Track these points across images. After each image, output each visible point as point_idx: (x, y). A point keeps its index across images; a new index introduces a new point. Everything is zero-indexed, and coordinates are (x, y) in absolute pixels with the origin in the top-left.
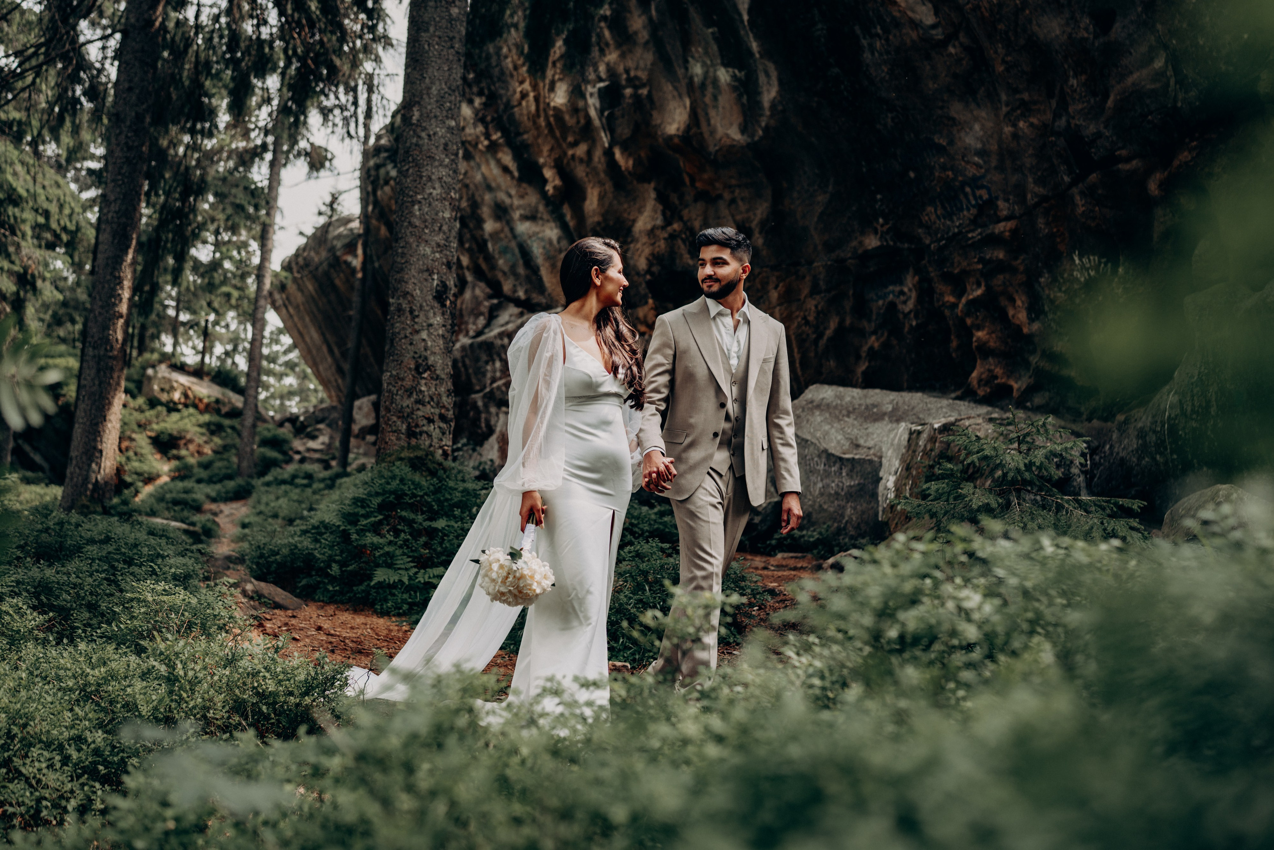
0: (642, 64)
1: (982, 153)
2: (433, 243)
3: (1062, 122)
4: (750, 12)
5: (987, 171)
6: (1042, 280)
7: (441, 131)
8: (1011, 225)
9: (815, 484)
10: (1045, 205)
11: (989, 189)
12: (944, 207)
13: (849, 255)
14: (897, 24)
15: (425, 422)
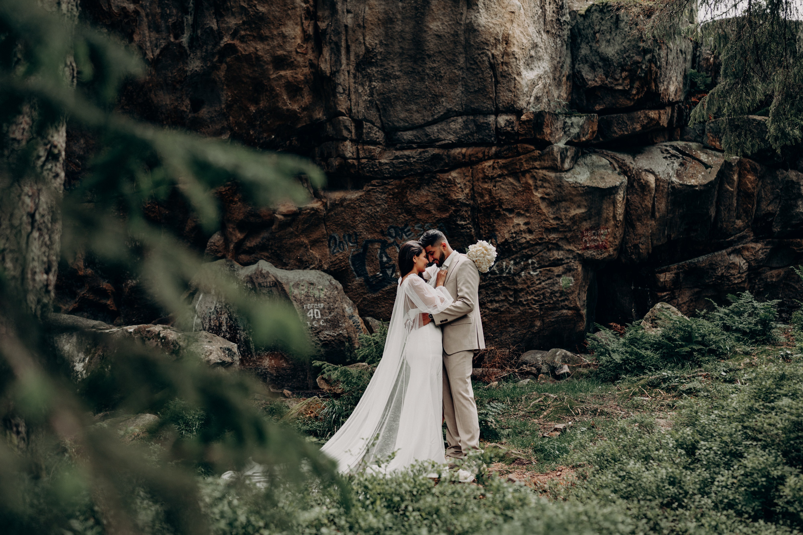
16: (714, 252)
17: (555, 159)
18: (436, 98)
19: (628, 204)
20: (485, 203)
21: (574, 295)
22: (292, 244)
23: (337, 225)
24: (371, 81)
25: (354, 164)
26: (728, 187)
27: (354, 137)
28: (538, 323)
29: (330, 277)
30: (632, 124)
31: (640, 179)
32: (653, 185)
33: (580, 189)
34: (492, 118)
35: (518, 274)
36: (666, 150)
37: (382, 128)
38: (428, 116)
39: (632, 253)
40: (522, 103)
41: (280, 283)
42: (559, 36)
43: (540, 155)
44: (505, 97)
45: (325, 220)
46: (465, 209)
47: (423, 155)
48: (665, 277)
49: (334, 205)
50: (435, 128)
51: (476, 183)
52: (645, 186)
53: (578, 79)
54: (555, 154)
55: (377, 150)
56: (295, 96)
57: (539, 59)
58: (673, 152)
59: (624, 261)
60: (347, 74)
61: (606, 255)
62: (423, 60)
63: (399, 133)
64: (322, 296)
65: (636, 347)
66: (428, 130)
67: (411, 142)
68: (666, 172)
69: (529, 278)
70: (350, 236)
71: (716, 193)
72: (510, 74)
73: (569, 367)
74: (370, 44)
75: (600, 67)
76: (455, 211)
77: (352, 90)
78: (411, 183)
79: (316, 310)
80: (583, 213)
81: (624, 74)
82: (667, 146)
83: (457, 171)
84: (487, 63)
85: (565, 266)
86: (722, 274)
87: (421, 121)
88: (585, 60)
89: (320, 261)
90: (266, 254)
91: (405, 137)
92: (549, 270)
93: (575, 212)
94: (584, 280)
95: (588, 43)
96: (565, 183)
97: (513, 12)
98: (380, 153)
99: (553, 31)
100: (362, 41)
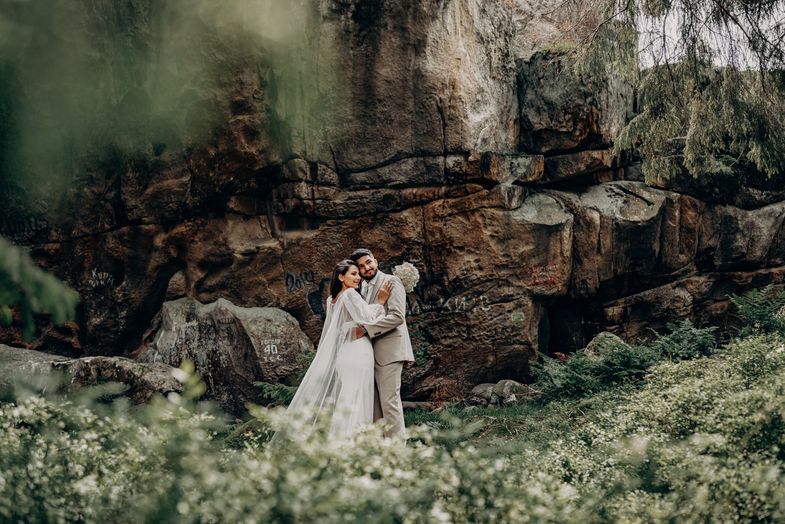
1: (48, 199)
5: (49, 211)
16: (659, 286)
17: (502, 198)
18: (387, 141)
19: (575, 241)
20: (436, 241)
21: (525, 330)
22: (250, 282)
23: (294, 264)
24: (324, 125)
25: (309, 204)
26: (671, 223)
27: (309, 178)
28: (491, 358)
29: (288, 314)
30: (577, 164)
31: (585, 217)
32: (598, 222)
33: (527, 226)
34: (441, 159)
35: (471, 310)
36: (611, 189)
37: (337, 170)
38: (380, 158)
39: (581, 289)
40: (469, 145)
41: (239, 320)
42: (505, 82)
43: (488, 195)
44: (453, 139)
45: (283, 259)
46: (417, 247)
47: (375, 195)
48: (613, 311)
49: (291, 244)
50: (386, 169)
51: (427, 222)
52: (590, 224)
53: (525, 123)
54: (503, 193)
55: (331, 191)
56: (252, 140)
57: (486, 103)
58: (617, 190)
59: (573, 296)
60: (301, 118)
61: (555, 290)
62: (374, 104)
63: (353, 175)
64: (279, 332)
65: (576, 372)
66: (380, 171)
67: (364, 183)
68: (610, 209)
69: (481, 314)
70: (306, 274)
71: (659, 229)
72: (457, 117)
73: (516, 396)
74: (324, 91)
75: (545, 111)
76: (407, 249)
77: (307, 133)
78: (365, 223)
79: (272, 346)
80: (531, 250)
81: (568, 117)
82: (611, 185)
83: (409, 210)
84: (435, 107)
85: (515, 301)
86: (668, 307)
87: (373, 163)
88: (531, 105)
89: (278, 299)
90: (226, 292)
91: (358, 179)
92: (500, 306)
93: (524, 248)
94: (534, 315)
95: (533, 89)
96: (513, 221)
97: (459, 59)
98: (335, 193)
99: (500, 77)
100: (316, 87)
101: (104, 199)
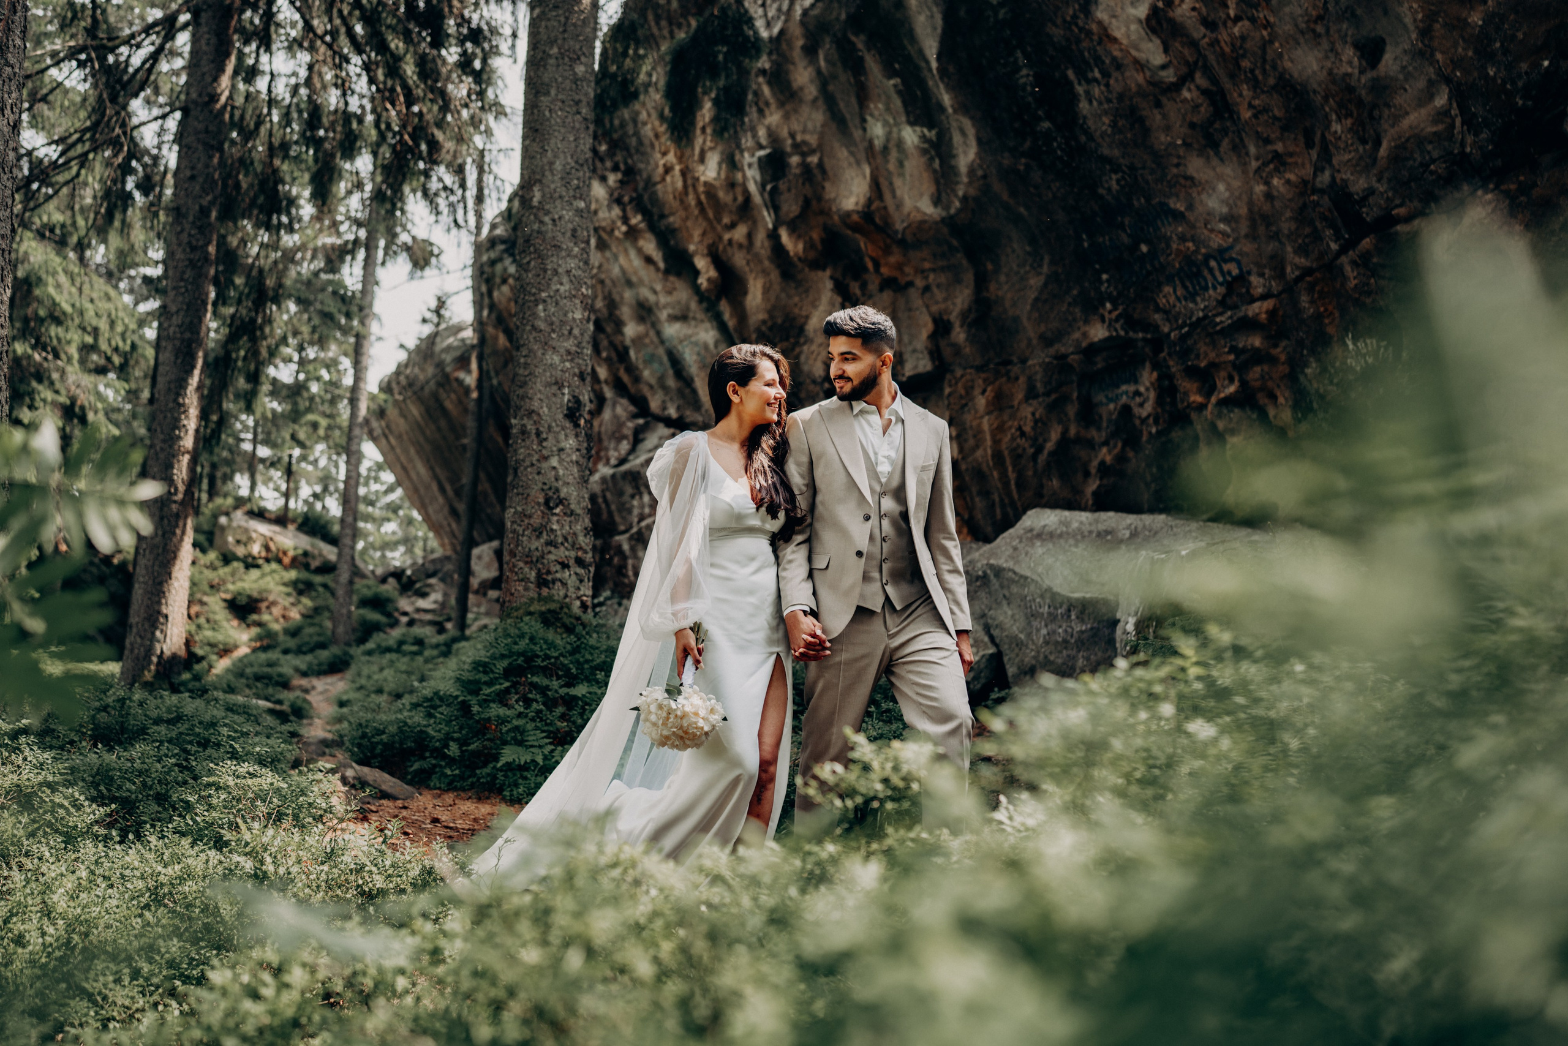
0: (810, 125)
1: (1227, 219)
2: (562, 351)
3: (1325, 178)
4: (939, 59)
5: (1236, 240)
6: (1308, 371)
7: (568, 215)
8: (1268, 304)
9: (1038, 630)
10: (1308, 279)
11: (1239, 263)
12: (1185, 287)
13: (1071, 350)
14: (1119, 66)
15: (558, 567)
101: (1315, 191)
